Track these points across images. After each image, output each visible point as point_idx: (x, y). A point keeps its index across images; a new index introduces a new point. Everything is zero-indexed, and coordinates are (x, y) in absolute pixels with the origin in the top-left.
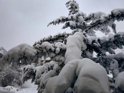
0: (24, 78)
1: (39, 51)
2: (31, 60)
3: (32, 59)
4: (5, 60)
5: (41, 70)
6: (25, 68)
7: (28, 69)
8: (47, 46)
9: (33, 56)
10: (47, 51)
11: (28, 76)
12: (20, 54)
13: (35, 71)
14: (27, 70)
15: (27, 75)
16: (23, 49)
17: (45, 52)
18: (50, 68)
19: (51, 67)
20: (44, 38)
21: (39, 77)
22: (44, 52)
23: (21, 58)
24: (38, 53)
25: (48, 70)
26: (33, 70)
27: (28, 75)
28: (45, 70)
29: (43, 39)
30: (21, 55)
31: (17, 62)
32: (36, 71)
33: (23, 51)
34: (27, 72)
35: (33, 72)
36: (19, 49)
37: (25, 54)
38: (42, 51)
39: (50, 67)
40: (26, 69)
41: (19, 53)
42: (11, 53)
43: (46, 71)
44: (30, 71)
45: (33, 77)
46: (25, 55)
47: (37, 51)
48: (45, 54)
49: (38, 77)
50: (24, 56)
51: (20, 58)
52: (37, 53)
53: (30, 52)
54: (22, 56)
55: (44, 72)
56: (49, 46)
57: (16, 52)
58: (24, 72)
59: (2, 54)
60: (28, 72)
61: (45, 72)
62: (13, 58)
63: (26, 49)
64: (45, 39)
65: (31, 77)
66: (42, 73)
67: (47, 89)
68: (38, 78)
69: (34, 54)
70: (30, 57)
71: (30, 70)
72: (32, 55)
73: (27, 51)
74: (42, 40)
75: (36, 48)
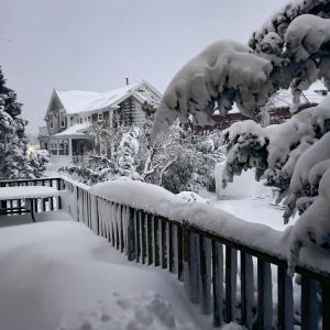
0: (230, 165)
1: (279, 61)
2: (253, 97)
3: (255, 95)
4: (170, 108)
5: (285, 134)
6: (227, 135)
7: (238, 136)
8: (311, 30)
9: (261, 81)
10: (312, 57)
11: (243, 159)
12: (212, 83)
13: (263, 142)
14: (236, 141)
15: (238, 155)
16: (221, 63)
17: (303, 62)
18: (322, 126)
19: (325, 124)
20: (288, 7)
21: (283, 160)
22: (298, 60)
23: (216, 95)
24: (276, 69)
25: (314, 134)
26: (255, 137)
27: (242, 154)
28: (302, 135)
29: (282, 11)
30: (217, 87)
31: (205, 110)
32: (267, 141)
33: (221, 67)
34: (235, 147)
35: (258, 144)
36: (207, 65)
37: (227, 79)
38: (292, 58)
39: (320, 122)
40: (231, 137)
41: (208, 80)
42: (183, 82)
43: (308, 137)
44: (247, 143)
45: (257, 160)
46: (230, 85)
47: (272, 63)
48: (305, 69)
49: (278, 161)
50: (226, 89)
51: (212, 98)
52: (271, 67)
53: (247, 69)
54: (221, 89)
55: (299, 143)
56: (321, 31)
57: (198, 75)
58: (228, 148)
59: (149, 102)
60: (241, 146)
61: (303, 143)
62: (191, 100)
63: (229, 62)
64: (289, 13)
65: (251, 163)
66: (293, 147)
67: (325, 196)
68: (280, 163)
69: (262, 76)
70: (249, 88)
71: (247, 138)
72: (255, 80)
73: (235, 65)
74: (280, 18)
75: (265, 51)
